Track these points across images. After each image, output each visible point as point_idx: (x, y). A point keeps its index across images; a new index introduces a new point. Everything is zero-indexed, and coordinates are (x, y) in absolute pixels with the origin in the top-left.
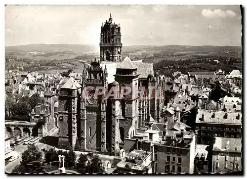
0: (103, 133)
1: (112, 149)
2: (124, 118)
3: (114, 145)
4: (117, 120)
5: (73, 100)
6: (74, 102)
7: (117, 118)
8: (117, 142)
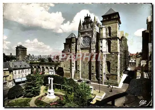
0: (93, 67)
1: (100, 78)
2: (110, 54)
3: (101, 75)
4: (104, 55)
5: (72, 45)
6: (73, 46)
7: (104, 53)
8: (104, 73)
